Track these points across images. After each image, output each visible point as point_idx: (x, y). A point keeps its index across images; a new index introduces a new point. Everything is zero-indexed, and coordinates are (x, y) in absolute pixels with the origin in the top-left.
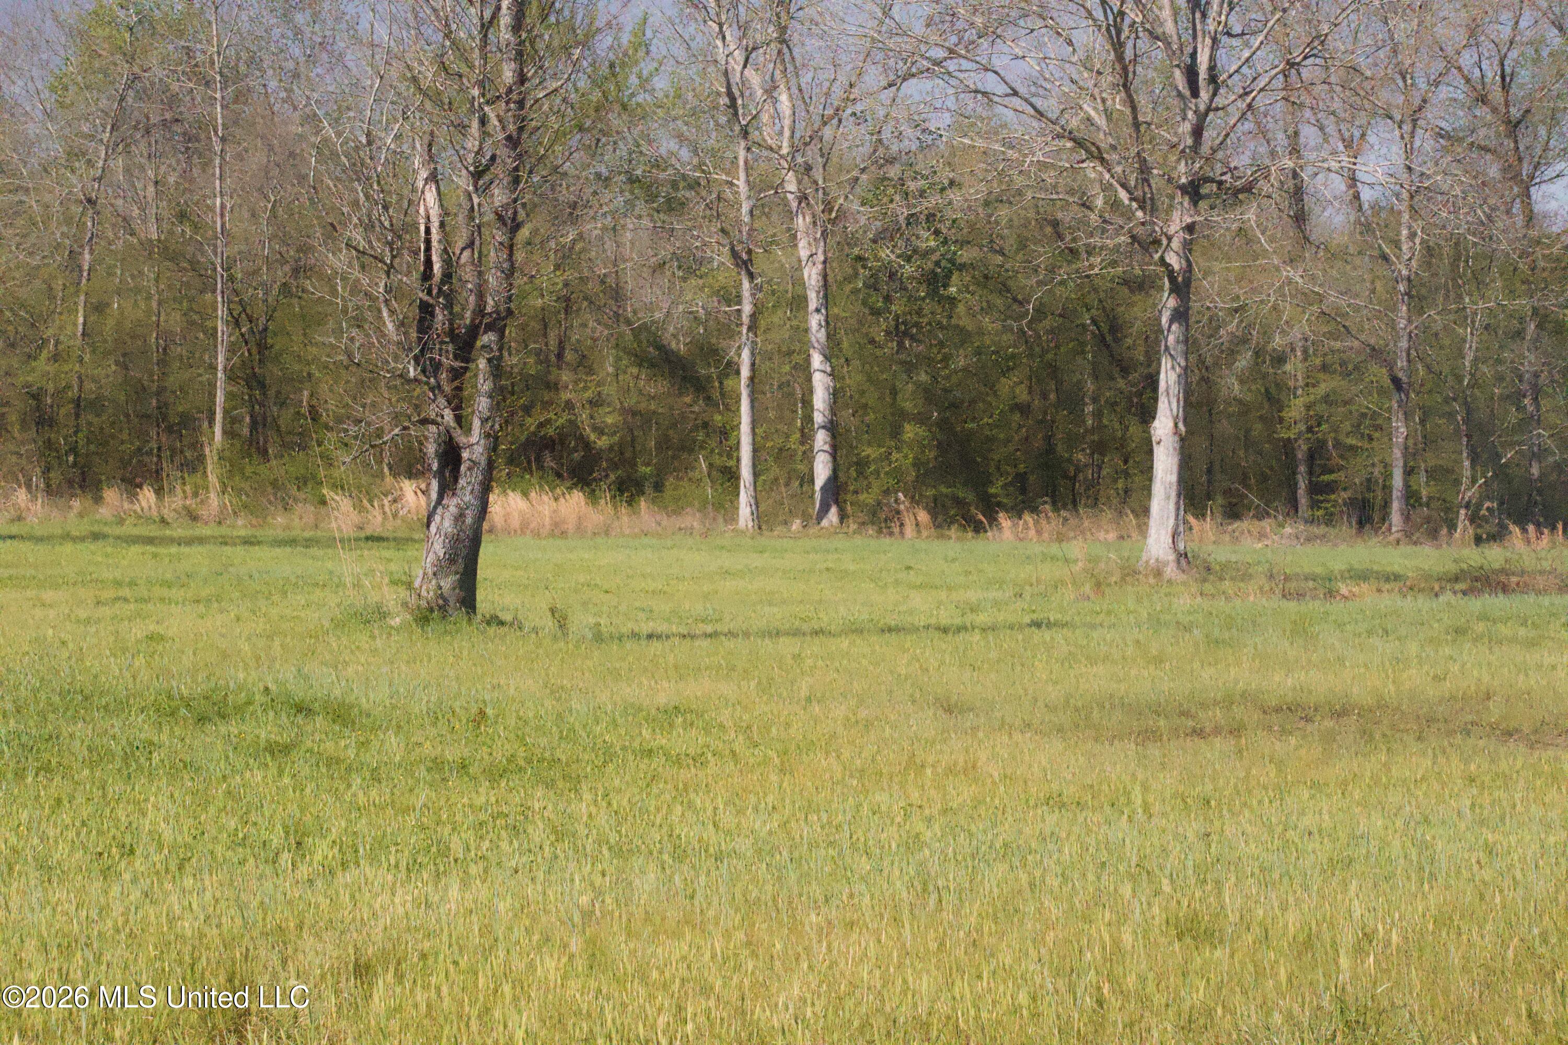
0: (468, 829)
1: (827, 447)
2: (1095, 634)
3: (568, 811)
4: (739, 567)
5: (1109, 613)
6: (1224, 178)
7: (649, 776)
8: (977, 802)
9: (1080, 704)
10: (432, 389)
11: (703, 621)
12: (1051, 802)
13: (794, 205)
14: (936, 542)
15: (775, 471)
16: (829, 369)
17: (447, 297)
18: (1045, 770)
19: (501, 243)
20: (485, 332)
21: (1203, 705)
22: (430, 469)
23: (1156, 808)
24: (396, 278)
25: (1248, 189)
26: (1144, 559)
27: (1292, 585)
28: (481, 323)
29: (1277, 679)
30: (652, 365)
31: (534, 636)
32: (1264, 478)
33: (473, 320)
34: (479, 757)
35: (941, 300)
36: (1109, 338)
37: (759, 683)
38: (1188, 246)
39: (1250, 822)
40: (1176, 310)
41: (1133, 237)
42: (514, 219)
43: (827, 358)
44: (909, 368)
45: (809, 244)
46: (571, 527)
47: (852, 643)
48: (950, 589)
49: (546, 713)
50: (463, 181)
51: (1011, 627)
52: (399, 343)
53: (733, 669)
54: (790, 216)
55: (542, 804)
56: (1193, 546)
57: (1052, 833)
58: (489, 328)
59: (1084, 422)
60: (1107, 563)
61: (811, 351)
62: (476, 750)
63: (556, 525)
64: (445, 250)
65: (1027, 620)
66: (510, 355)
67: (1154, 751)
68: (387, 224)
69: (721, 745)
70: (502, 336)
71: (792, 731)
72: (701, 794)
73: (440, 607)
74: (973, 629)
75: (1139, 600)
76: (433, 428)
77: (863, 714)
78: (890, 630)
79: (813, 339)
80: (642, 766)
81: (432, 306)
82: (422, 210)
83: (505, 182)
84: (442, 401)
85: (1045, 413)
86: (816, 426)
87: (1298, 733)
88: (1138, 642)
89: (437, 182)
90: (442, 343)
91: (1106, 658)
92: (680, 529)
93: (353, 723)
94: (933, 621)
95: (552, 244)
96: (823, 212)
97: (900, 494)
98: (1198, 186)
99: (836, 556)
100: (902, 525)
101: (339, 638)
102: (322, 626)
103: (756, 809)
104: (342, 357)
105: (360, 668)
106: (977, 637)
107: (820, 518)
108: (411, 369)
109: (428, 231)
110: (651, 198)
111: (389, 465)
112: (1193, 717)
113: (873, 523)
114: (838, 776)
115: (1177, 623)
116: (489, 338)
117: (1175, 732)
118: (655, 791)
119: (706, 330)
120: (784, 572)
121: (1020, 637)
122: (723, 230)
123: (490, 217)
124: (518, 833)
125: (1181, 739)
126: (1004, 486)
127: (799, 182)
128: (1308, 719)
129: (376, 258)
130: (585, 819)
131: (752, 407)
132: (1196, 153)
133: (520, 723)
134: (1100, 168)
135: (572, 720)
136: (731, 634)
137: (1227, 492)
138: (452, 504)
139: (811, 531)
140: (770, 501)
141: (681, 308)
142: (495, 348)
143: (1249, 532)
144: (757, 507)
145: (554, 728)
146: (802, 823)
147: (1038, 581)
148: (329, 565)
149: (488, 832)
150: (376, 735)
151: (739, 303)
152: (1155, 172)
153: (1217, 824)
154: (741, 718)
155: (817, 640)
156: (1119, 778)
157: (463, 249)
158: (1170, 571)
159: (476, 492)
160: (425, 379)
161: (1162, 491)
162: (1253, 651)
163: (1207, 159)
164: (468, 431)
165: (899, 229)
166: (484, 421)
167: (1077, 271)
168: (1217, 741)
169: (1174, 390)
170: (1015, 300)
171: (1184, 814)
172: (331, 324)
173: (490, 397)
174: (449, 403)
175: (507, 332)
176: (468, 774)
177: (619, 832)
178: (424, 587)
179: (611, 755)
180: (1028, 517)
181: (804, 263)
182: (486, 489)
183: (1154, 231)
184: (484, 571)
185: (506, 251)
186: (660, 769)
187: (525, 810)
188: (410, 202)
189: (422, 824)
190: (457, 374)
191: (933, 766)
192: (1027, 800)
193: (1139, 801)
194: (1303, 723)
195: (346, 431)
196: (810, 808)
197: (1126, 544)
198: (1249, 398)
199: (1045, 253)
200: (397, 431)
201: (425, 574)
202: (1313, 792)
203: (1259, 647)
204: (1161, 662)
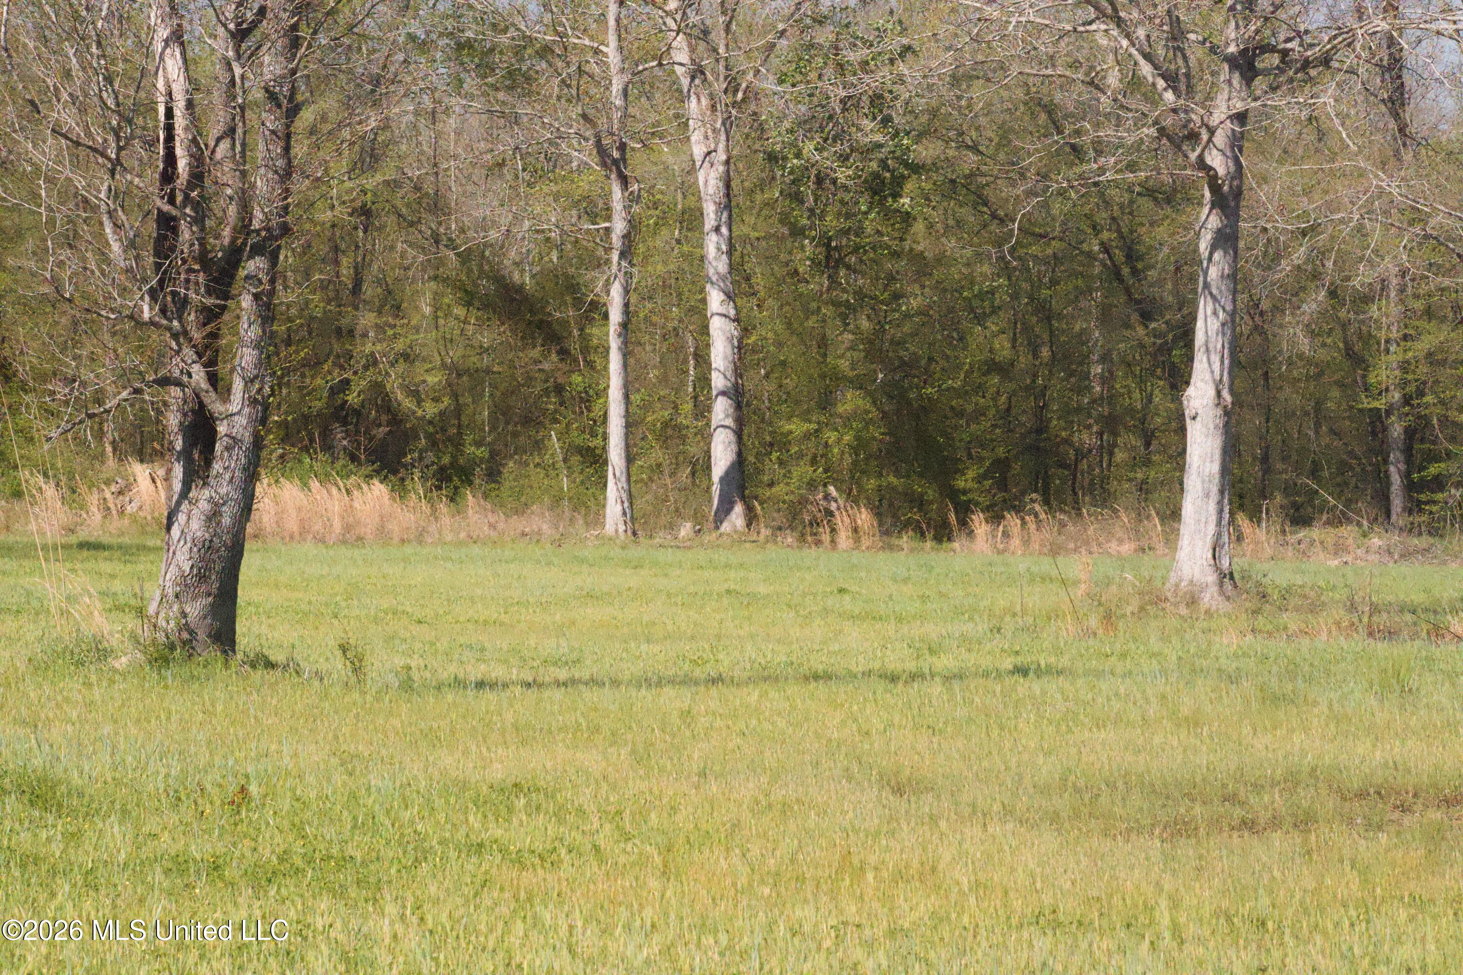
0: (222, 955)
1: (729, 422)
2: (1104, 686)
3: (365, 929)
4: (605, 589)
5: (1123, 656)
6: (1289, 45)
7: (478, 881)
8: (938, 919)
9: (1081, 783)
10: (175, 336)
11: (555, 664)
12: (1042, 921)
13: (685, 82)
14: (882, 555)
15: (658, 454)
16: (732, 313)
17: (196, 206)
18: (1032, 876)
19: (273, 132)
20: (251, 257)
21: (1257, 788)
22: (171, 449)
23: (1192, 929)
24: (123, 179)
25: (1325, 61)
26: (1173, 580)
27: (1382, 619)
28: (245, 244)
29: (1360, 751)
30: (486, 306)
31: (316, 683)
32: (1343, 467)
33: (233, 240)
34: (237, 853)
35: (888, 214)
36: (1126, 271)
37: (633, 752)
38: (1236, 143)
39: (1323, 952)
40: (1219, 231)
41: (1162, 131)
42: (291, 98)
43: (730, 297)
44: (846, 310)
45: (707, 137)
46: (368, 530)
47: (764, 695)
48: (900, 619)
49: (334, 793)
50: (223, 46)
51: (986, 675)
52: (128, 270)
53: (597, 730)
54: (682, 98)
55: (328, 920)
56: (1239, 564)
57: (1044, 964)
58: (257, 250)
59: (1089, 388)
60: (1120, 586)
61: (708, 287)
62: (234, 844)
63: (348, 528)
64: (194, 141)
65: (1008, 663)
66: (286, 288)
67: (1186, 849)
68: (111, 103)
69: (579, 837)
70: (274, 258)
71: (679, 818)
72: (551, 906)
73: (184, 643)
74: (932, 676)
75: (1165, 638)
76: (175, 392)
77: (778, 794)
78: (816, 677)
79: (711, 272)
80: (469, 867)
81: (174, 219)
82: (161, 84)
83: (279, 44)
84: (189, 353)
85: (1035, 376)
86: (714, 393)
87: (1392, 829)
88: (1164, 697)
89: (182, 44)
90: (190, 271)
91: (1118, 720)
92: (524, 534)
93: (60, 805)
94: (877, 665)
95: (346, 133)
96: (726, 91)
97: (831, 489)
98: (1254, 55)
99: (742, 573)
100: (833, 530)
101: (40, 686)
102: (16, 670)
103: (628, 928)
104: (46, 289)
105: (70, 728)
106: (936, 688)
107: (719, 520)
108: (146, 308)
109: (169, 113)
110: (485, 68)
111: (113, 443)
112: (1242, 804)
113: (792, 528)
114: (743, 881)
115: (1219, 670)
116: (255, 265)
117: (1215, 824)
118: (487, 902)
119: (560, 258)
120: (669, 595)
121: (998, 688)
122: (584, 116)
123: (258, 95)
124: (292, 962)
125: (1225, 834)
126: (980, 479)
127: (692, 50)
128: (1404, 809)
129: (95, 150)
130: (387, 941)
131: (625, 366)
132: (1251, 11)
133: (297, 805)
134: (1115, 33)
135: (371, 801)
136: (594, 682)
137: (1289, 489)
138: (203, 496)
139: (706, 538)
140: (648, 497)
141: (527, 224)
142: (265, 279)
143: (1322, 543)
144: (631, 504)
145: (345, 813)
146: (692, 947)
147: (1024, 612)
148: (26, 581)
149: (250, 960)
150: (92, 822)
151: (609, 218)
152: (1192, 36)
153: (1276, 954)
154: (607, 799)
155: (714, 691)
156: (1138, 888)
157: (218, 140)
158: (1210, 598)
159: (237, 481)
160: (165, 322)
161: (1199, 486)
162: (1326, 710)
163: (1267, 19)
164: (225, 394)
165: (831, 117)
166: (249, 382)
167: (1081, 177)
168: (1276, 837)
169: (1217, 343)
170: (994, 216)
171: (1228, 939)
172: (30, 244)
173: (257, 346)
174: (200, 355)
175: (281, 257)
176: (221, 877)
177: (436, 960)
178: (162, 615)
179: (425, 851)
180: (1012, 521)
181: (698, 164)
182: (251, 476)
183: (1190, 121)
184: (244, 594)
185: (282, 144)
186: (494, 871)
187: (303, 930)
188: (143, 72)
189: (157, 949)
190: (210, 315)
191: (876, 869)
192: (1008, 918)
193: (1166, 921)
194: (1396, 815)
195: (53, 393)
196: (704, 926)
197: (1147, 559)
198: (1322, 355)
199: (1037, 151)
200: (124, 394)
201: (163, 596)
202: (1413, 911)
203: (1336, 706)
204: (1196, 724)
